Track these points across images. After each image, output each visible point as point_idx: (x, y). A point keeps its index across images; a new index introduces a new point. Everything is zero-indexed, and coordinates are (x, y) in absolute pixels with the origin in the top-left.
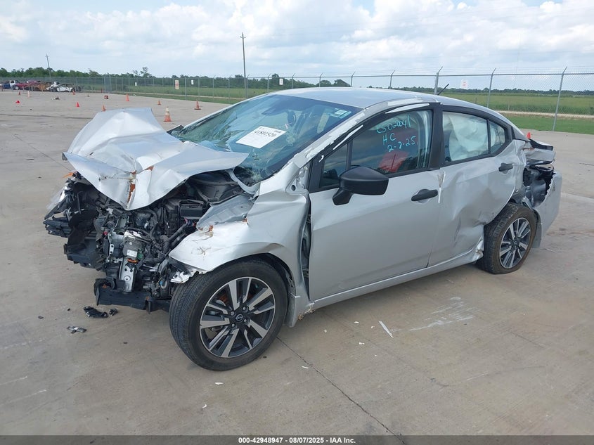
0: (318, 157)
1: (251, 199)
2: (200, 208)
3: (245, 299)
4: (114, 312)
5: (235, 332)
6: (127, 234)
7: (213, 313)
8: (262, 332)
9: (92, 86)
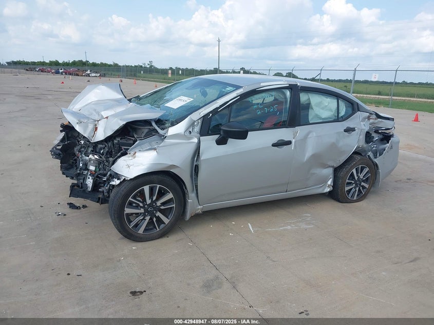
0: (208, 114)
1: (163, 138)
2: (132, 142)
3: (154, 198)
4: (84, 207)
5: (148, 218)
6: (91, 156)
7: (134, 205)
8: (166, 221)
9: (113, 73)
